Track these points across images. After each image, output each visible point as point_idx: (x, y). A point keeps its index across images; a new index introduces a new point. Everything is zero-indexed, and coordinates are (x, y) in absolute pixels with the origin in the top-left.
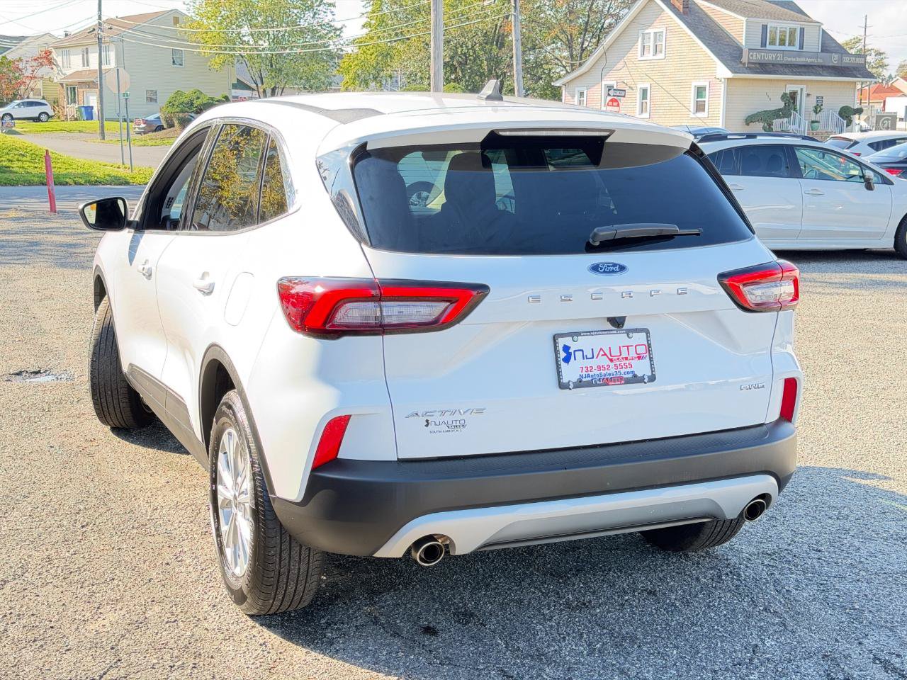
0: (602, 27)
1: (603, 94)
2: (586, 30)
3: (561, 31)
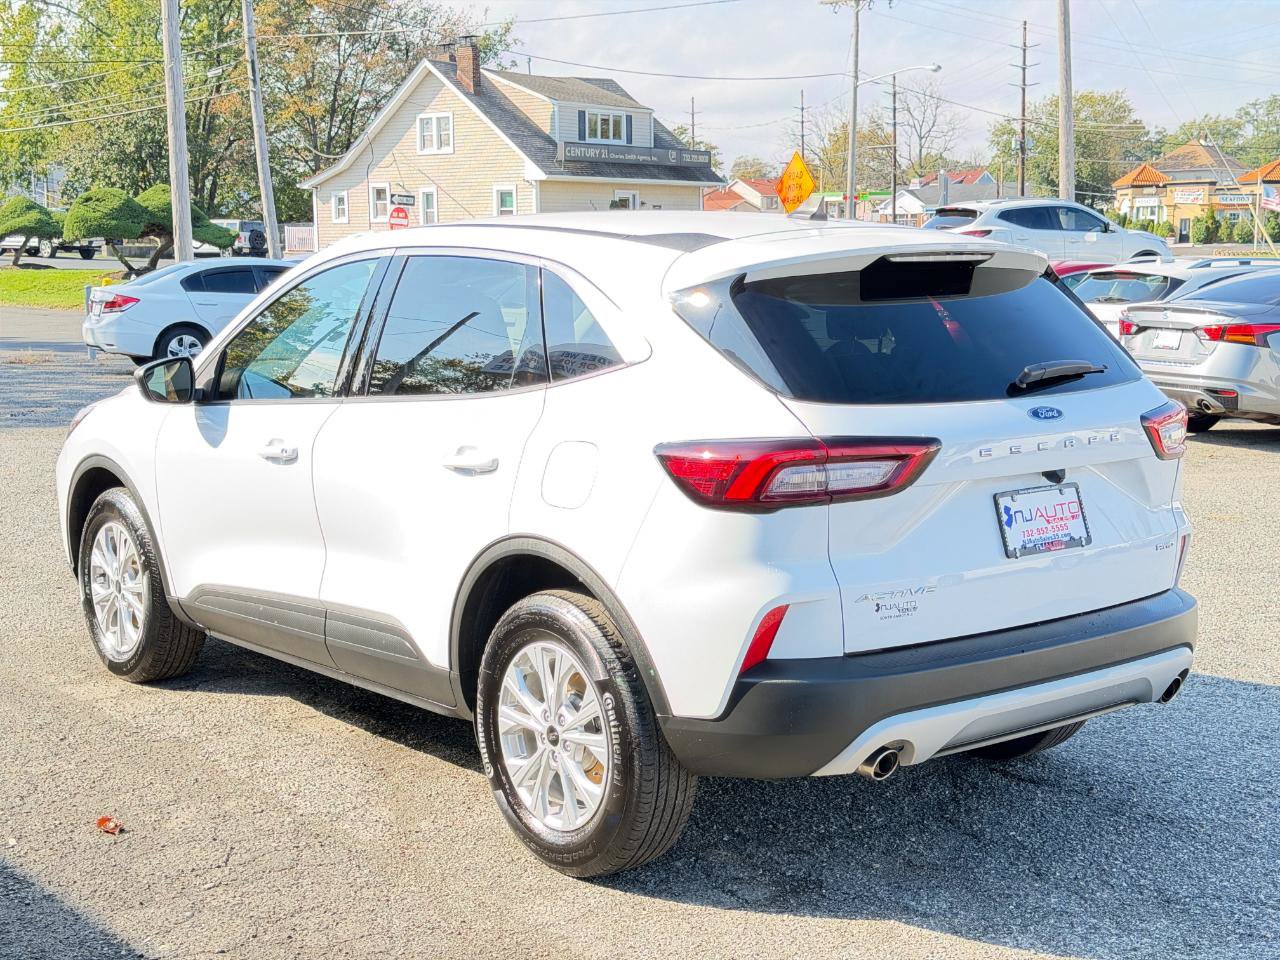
0: (355, 107)
1: (371, 200)
2: (333, 111)
3: (298, 112)
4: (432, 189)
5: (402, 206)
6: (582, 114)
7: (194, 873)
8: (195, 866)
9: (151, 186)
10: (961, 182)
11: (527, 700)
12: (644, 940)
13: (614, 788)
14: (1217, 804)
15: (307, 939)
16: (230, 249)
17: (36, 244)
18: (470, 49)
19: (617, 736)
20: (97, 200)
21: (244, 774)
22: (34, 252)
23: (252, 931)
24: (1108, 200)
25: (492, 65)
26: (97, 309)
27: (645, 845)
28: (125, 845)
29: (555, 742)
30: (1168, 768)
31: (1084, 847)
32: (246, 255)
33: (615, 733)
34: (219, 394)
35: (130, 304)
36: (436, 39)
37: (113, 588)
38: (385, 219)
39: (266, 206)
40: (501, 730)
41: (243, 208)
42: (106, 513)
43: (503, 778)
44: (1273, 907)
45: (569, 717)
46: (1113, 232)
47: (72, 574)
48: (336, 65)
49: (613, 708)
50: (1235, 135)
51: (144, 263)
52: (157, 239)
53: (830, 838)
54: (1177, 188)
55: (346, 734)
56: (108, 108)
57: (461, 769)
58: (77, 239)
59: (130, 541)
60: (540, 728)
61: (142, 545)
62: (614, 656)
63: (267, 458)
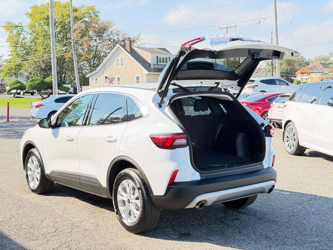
0: (100, 56)
1: (104, 79)
2: (95, 57)
3: (86, 57)
4: (119, 76)
5: (111, 81)
6: (157, 57)
7: (48, 234)
8: (49, 232)
9: (49, 76)
10: (257, 72)
11: (123, 193)
12: (148, 246)
13: (142, 212)
14: (285, 218)
15: (72, 246)
16: (68, 92)
17: (20, 92)
18: (129, 41)
19: (142, 200)
20: (35, 80)
21: (61, 213)
22: (19, 94)
23: (60, 245)
24: (295, 77)
25: (135, 45)
26: (34, 107)
27: (149, 225)
28: (33, 228)
29: (129, 203)
30: (276, 210)
31: (251, 227)
32: (72, 94)
33: (142, 199)
34: (57, 126)
35: (42, 106)
36: (121, 39)
37: (33, 172)
38: (107, 84)
39: (77, 81)
40: (118, 201)
41: (71, 82)
42: (31, 154)
43: (119, 212)
44: (291, 239)
45: (132, 197)
46: (290, 85)
47: (23, 169)
48: (96, 45)
49: (141, 194)
50: (329, 60)
51: (47, 96)
52: (50, 90)
53: (194, 225)
54: (313, 73)
55: (86, 205)
56: (38, 57)
57: (111, 212)
58: (30, 90)
59: (36, 160)
60: (126, 200)
61: (39, 161)
62: (141, 182)
63: (67, 140)
